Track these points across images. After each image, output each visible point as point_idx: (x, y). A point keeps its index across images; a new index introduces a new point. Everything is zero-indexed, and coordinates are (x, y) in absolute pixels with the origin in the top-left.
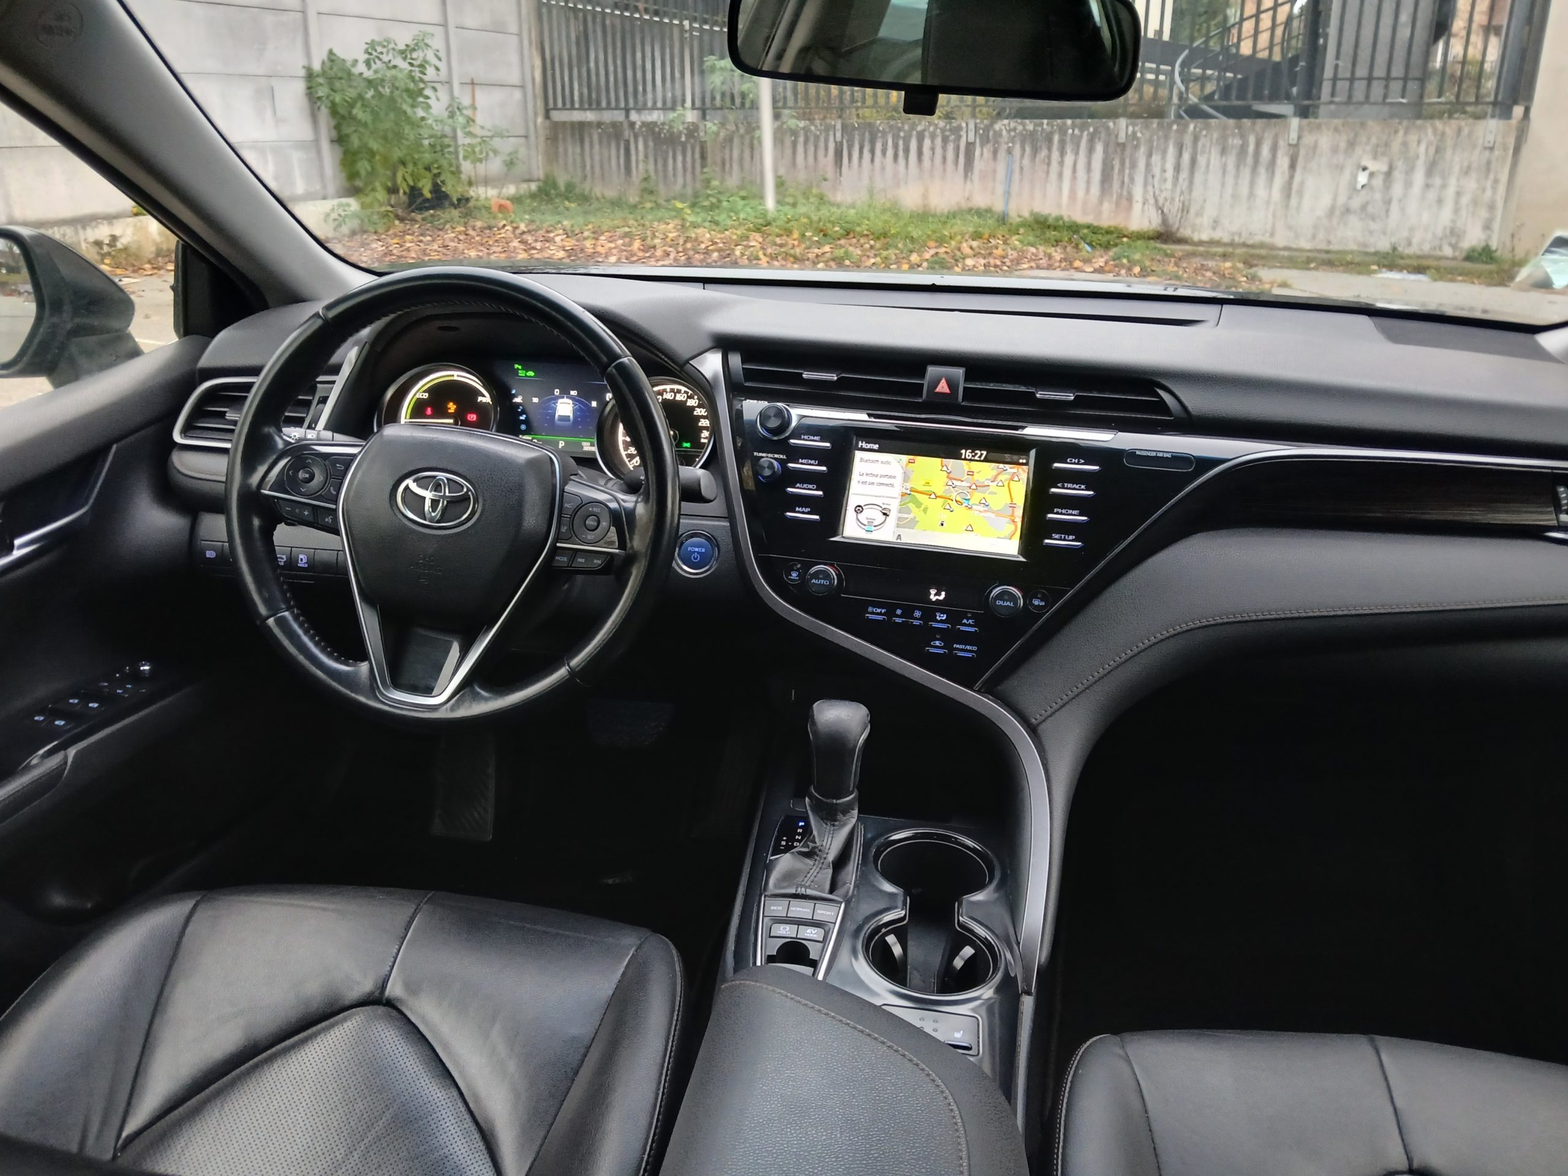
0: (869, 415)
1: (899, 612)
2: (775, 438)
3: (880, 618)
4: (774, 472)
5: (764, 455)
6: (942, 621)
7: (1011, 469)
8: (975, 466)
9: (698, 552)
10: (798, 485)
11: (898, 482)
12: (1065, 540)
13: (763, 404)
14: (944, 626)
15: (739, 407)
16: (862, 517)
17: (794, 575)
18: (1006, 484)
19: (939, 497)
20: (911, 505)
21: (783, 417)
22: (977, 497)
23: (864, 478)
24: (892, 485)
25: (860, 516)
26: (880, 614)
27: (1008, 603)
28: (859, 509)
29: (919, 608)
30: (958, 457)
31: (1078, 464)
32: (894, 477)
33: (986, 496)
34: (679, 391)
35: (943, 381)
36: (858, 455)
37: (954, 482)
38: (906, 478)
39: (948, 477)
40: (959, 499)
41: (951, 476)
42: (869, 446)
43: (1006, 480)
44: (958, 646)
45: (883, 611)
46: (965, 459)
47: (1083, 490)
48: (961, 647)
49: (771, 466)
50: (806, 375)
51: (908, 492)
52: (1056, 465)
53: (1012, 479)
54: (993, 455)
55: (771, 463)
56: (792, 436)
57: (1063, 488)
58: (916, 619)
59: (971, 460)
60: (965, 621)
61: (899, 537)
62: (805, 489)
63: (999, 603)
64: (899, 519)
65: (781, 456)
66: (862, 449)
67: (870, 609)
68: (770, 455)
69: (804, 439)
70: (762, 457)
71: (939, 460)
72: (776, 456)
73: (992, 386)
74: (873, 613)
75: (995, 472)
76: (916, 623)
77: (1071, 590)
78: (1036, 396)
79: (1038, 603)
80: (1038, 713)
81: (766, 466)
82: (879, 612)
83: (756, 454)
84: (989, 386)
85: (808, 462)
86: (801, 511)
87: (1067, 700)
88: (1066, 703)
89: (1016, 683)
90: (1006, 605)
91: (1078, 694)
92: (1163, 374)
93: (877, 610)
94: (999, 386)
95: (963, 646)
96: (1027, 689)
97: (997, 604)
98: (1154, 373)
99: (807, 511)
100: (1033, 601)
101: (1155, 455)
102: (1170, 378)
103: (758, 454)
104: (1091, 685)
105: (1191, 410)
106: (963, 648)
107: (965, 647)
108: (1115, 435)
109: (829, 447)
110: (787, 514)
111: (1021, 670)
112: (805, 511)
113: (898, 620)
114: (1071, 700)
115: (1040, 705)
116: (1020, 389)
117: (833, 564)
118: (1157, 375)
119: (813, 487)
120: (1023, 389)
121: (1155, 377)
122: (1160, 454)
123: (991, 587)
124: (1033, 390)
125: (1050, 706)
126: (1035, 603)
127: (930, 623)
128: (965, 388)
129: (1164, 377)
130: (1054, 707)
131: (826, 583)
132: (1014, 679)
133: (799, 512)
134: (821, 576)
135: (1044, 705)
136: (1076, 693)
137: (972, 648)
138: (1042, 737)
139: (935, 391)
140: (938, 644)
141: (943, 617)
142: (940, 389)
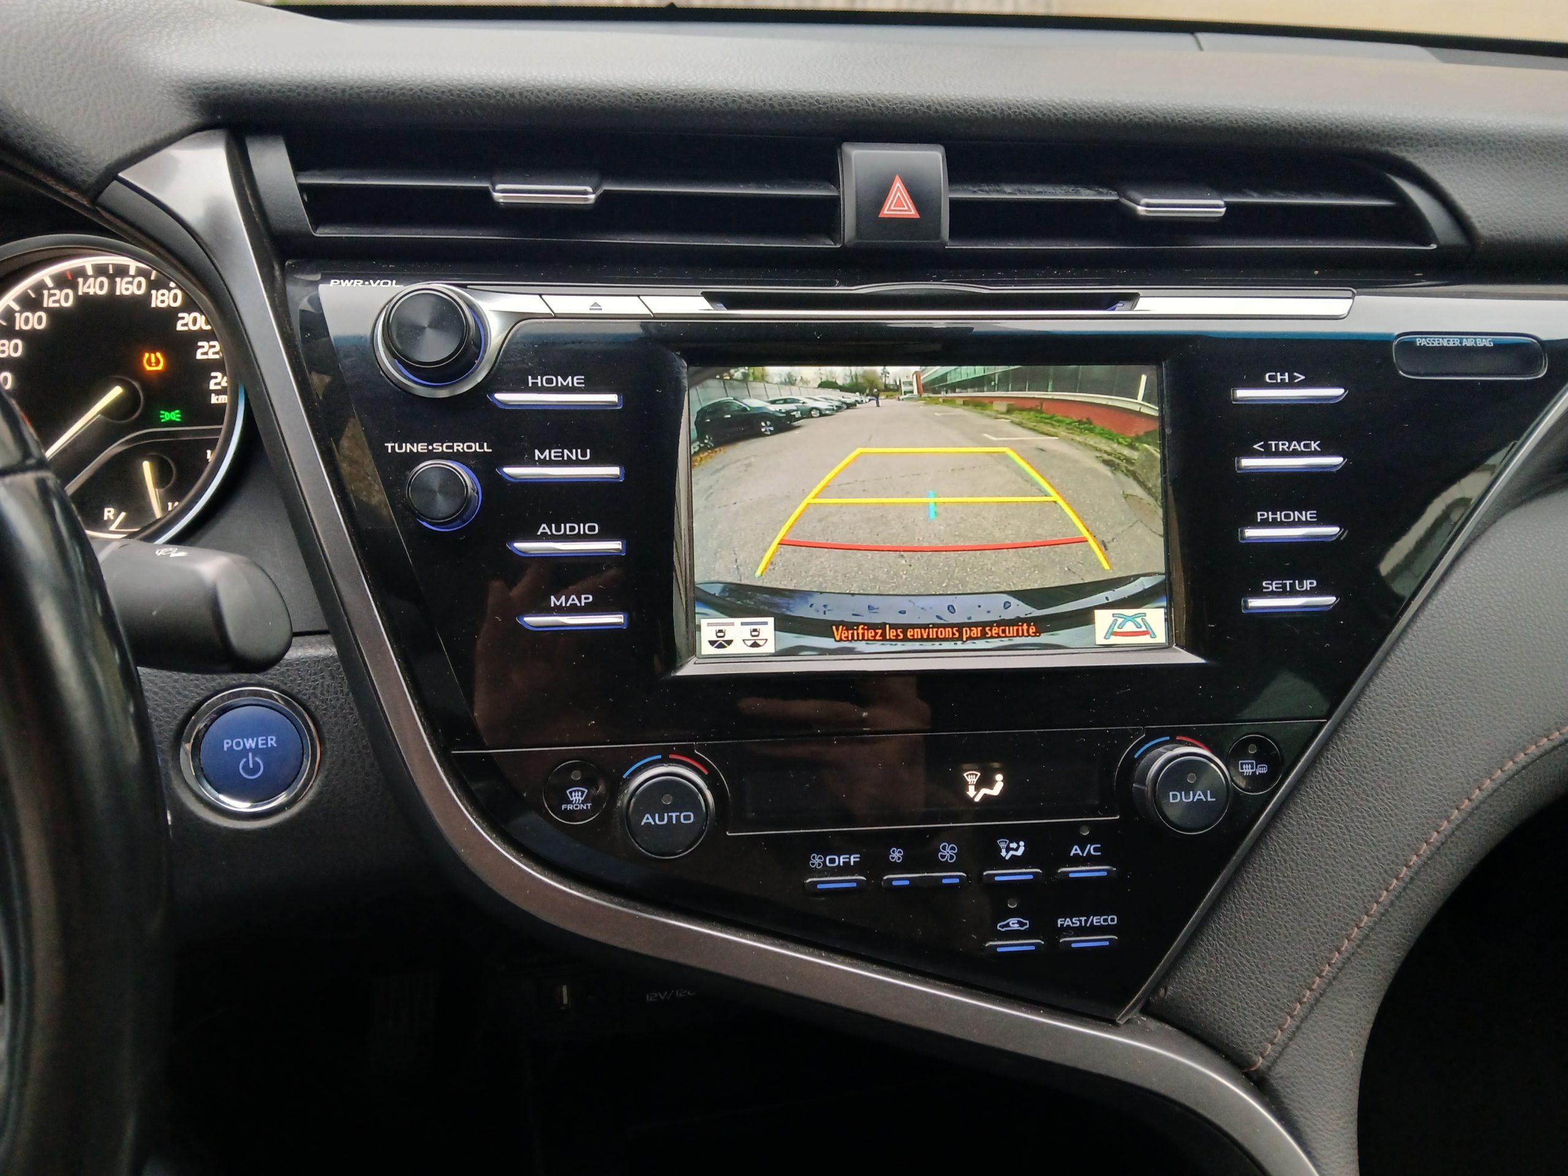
0: (711, 297)
1: (896, 855)
2: (445, 393)
3: (846, 882)
4: (464, 501)
5: (420, 448)
6: (1015, 862)
9: (256, 751)
10: (543, 528)
12: (1293, 593)
13: (388, 291)
14: (1025, 874)
15: (305, 305)
17: (577, 797)
21: (465, 329)
26: (846, 869)
27: (1199, 795)
29: (949, 836)
31: (1291, 385)
34: (122, 271)
35: (898, 185)
44: (1068, 922)
45: (853, 859)
47: (1314, 454)
48: (1076, 922)
49: (452, 483)
50: (505, 193)
52: (1241, 393)
55: (451, 475)
56: (498, 379)
57: (1268, 453)
58: (946, 867)
60: (1075, 850)
62: (565, 538)
63: (1177, 799)
65: (475, 447)
67: (816, 861)
68: (438, 447)
69: (536, 389)
70: (419, 458)
72: (458, 447)
73: (1009, 193)
74: (825, 871)
76: (951, 878)
77: (1327, 722)
78: (1133, 211)
79: (1252, 768)
80: (1267, 1039)
81: (435, 483)
82: (841, 864)
83: (393, 448)
84: (1005, 192)
85: (563, 456)
86: (566, 606)
87: (1323, 986)
88: (1321, 995)
89: (1203, 974)
90: (1195, 800)
91: (1344, 963)
92: (1411, 139)
93: (832, 861)
94: (1030, 193)
95: (1080, 921)
96: (1232, 983)
97: (1171, 801)
98: (1393, 137)
99: (583, 604)
100: (1242, 769)
101: (1457, 344)
102: (1425, 149)
103: (400, 448)
104: (1367, 937)
105: (1477, 225)
106: (1083, 924)
107: (1086, 921)
108: (1351, 300)
109: (616, 405)
110: (526, 619)
111: (1208, 939)
112: (579, 604)
113: (900, 879)
114: (1330, 984)
115: (1268, 1016)
116: (1079, 195)
117: (687, 752)
118: (1399, 141)
119: (592, 529)
120: (1088, 195)
121: (1394, 147)
122: (1469, 342)
123: (1136, 756)
124: (1112, 197)
125: (1289, 1014)
126: (1244, 770)
127: (985, 874)
128: (953, 203)
129: (1412, 146)
130: (1298, 1013)
131: (688, 818)
132: (1198, 964)
133: (561, 611)
134: (667, 800)
135: (1275, 1014)
136: (1340, 965)
137: (1105, 920)
138: (1286, 1098)
139: (880, 216)
140: (1016, 927)
141: (1016, 849)
142: (892, 208)
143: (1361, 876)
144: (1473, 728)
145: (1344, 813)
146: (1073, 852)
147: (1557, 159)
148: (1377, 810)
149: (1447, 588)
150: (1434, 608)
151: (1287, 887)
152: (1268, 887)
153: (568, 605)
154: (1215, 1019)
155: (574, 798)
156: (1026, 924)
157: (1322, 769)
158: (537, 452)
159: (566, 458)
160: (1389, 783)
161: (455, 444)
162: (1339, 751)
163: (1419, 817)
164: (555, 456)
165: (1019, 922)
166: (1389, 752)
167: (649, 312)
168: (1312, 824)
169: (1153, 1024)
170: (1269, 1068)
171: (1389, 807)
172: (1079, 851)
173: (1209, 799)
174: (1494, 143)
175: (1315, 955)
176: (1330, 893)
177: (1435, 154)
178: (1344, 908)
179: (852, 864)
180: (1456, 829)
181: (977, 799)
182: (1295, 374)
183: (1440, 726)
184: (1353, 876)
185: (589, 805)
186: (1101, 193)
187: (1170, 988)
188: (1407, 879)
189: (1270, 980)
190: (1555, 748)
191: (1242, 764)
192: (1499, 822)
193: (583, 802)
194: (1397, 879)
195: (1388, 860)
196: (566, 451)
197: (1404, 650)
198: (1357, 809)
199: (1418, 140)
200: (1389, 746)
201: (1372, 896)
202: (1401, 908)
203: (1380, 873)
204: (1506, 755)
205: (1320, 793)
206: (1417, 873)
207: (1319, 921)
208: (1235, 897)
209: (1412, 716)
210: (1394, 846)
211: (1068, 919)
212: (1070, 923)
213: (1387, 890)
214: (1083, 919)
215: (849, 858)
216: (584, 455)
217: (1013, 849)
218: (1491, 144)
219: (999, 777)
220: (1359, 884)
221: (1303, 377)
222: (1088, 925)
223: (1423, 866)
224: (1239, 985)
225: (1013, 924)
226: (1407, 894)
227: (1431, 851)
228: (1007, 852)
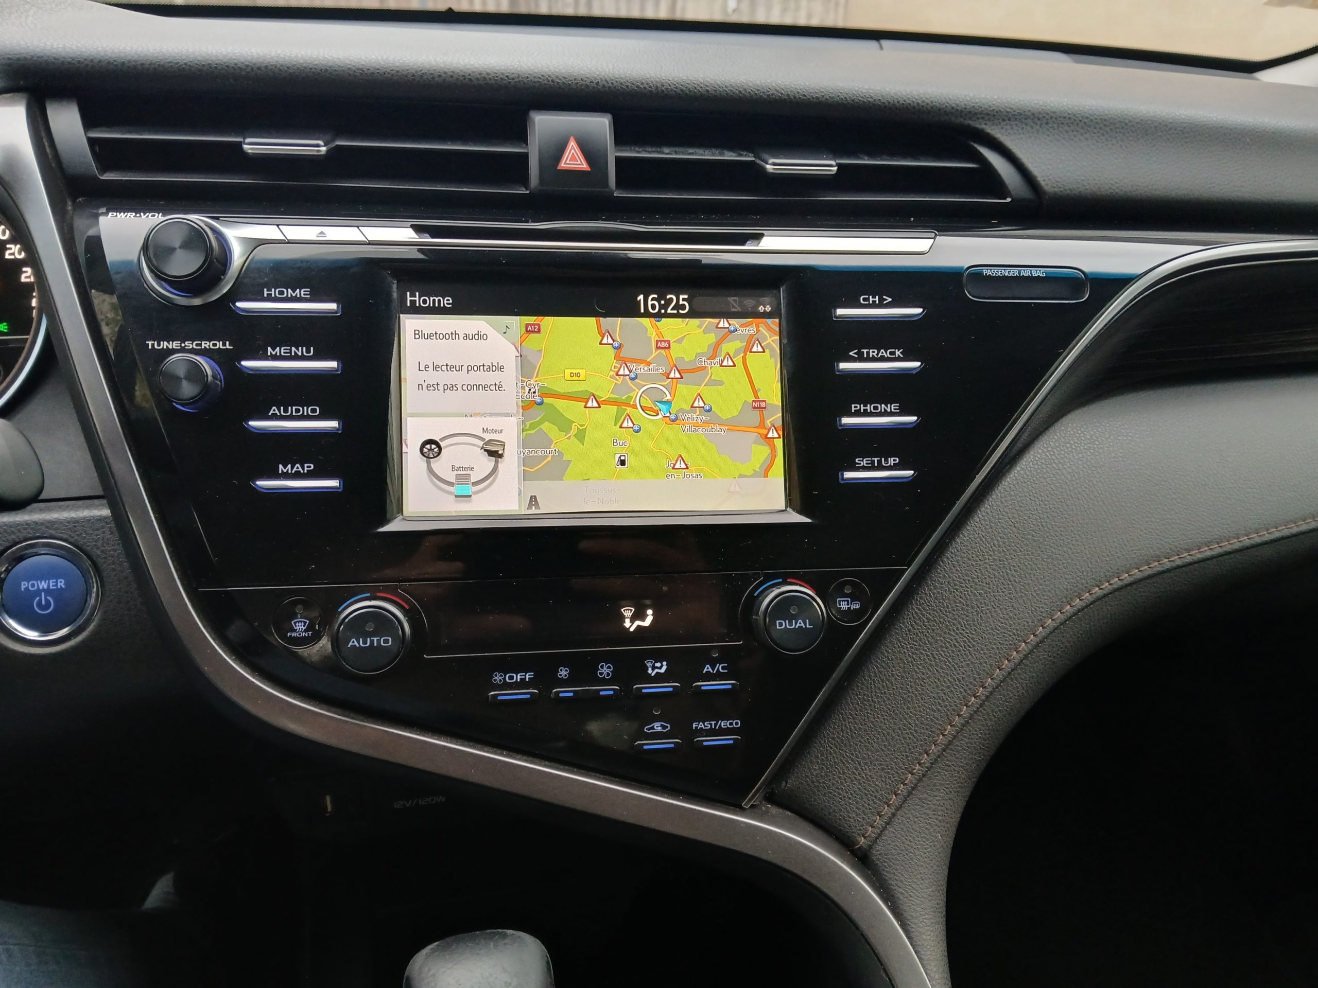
0: (418, 229)
1: (563, 673)
2: (197, 302)
3: (522, 694)
4: (206, 388)
5: (175, 345)
6: (659, 678)
7: (743, 328)
8: (671, 327)
9: (48, 591)
10: (274, 410)
11: (510, 376)
12: (880, 467)
13: (148, 221)
14: (667, 687)
15: (91, 232)
16: (441, 465)
17: (301, 627)
18: (738, 360)
19: (608, 402)
20: (549, 428)
21: (208, 250)
22: (685, 395)
23: (432, 377)
24: (499, 387)
25: (436, 465)
26: (522, 684)
27: (800, 623)
28: (431, 448)
29: (607, 658)
30: (632, 311)
31: (881, 305)
32: (501, 368)
33: (699, 390)
35: (572, 144)
36: (409, 324)
37: (633, 366)
38: (526, 366)
39: (617, 357)
40: (648, 403)
41: (624, 353)
42: (430, 301)
43: (737, 353)
44: (701, 725)
45: (528, 676)
46: (647, 314)
47: (898, 359)
48: (707, 726)
49: (195, 372)
50: (253, 145)
51: (538, 400)
52: (841, 312)
53: (748, 349)
54: (704, 301)
55: (196, 366)
56: (238, 292)
57: (861, 359)
58: (603, 682)
59: (659, 316)
60: (707, 668)
61: (533, 500)
62: (291, 418)
63: (782, 625)
64: (526, 461)
65: (220, 345)
66: (415, 310)
67: (498, 678)
68: (189, 345)
69: (270, 299)
70: (171, 352)
71: (592, 320)
72: (205, 344)
73: (668, 153)
74: (505, 686)
75: (712, 338)
76: (607, 691)
77: (907, 570)
78: (764, 169)
79: (848, 604)
80: (867, 823)
81: (181, 372)
82: (519, 680)
83: (153, 345)
84: (663, 153)
85: (291, 352)
86: (291, 473)
87: (915, 782)
88: (913, 789)
89: (816, 770)
90: (797, 627)
91: (932, 764)
92: (988, 114)
93: (511, 678)
94: (683, 153)
95: (711, 724)
96: (840, 778)
97: (778, 627)
98: (973, 113)
99: (306, 472)
100: (840, 605)
101: (1016, 274)
102: (1000, 123)
103: (159, 345)
104: (950, 743)
105: (1043, 183)
106: (713, 727)
107: (716, 725)
108: (933, 240)
109: (336, 313)
110: (258, 483)
111: (820, 742)
112: (302, 472)
113: (566, 692)
114: (920, 780)
115: (869, 805)
116: (724, 156)
117: (394, 591)
118: (979, 116)
119: (314, 411)
120: (730, 156)
121: (975, 121)
122: (1026, 273)
123: (755, 595)
124: (750, 158)
125: (886, 803)
126: (842, 606)
127: (635, 687)
128: (618, 160)
129: (989, 120)
130: (893, 803)
131: (386, 642)
132: (811, 761)
133: (287, 476)
134: (370, 628)
135: (875, 803)
136: (928, 765)
137: (731, 724)
138: (884, 870)
139: (558, 168)
140: (660, 729)
141: (660, 668)
142: (568, 162)
143: (945, 694)
144: (1037, 579)
145: (931, 644)
146: (706, 670)
147: (1107, 133)
148: (957, 642)
149: (1018, 469)
150: (1006, 484)
151: (884, 701)
152: (868, 701)
153: (293, 472)
154: (825, 806)
155: (298, 628)
156: (667, 727)
157: (913, 609)
158: (269, 349)
159: (293, 354)
160: (967, 621)
161: (203, 342)
162: (926, 594)
163: (993, 648)
164: (284, 353)
165: (662, 726)
166: (967, 596)
167: (365, 239)
168: (904, 652)
169: (774, 810)
170: (870, 847)
171: (968, 639)
172: (710, 669)
173: (808, 626)
174: (1056, 118)
175: (907, 756)
176: (919, 707)
177: (1008, 127)
178: (931, 719)
179: (527, 680)
180: (1024, 659)
181: (632, 629)
182: (884, 297)
183: (1010, 576)
184: (938, 693)
185: (310, 633)
186: (741, 155)
187: (790, 781)
188: (983, 698)
189: (870, 776)
190: (1105, 596)
191: (840, 601)
192: (1061, 654)
193: (305, 631)
194: (975, 698)
195: (966, 681)
196: (293, 349)
197: (980, 516)
198: (942, 641)
199: (994, 115)
200: (967, 591)
201: (954, 710)
202: (979, 720)
203: (961, 693)
204: (1064, 600)
205: (910, 628)
206: (991, 693)
207: (910, 729)
208: (842, 709)
209: (986, 568)
210: (972, 671)
211: (701, 723)
212: (703, 726)
213: (966, 705)
214: (713, 723)
215: (525, 675)
216: (308, 351)
217: (657, 668)
218: (1054, 119)
219: (650, 612)
220: (943, 701)
221: (890, 300)
222: (717, 728)
223: (997, 688)
224: (845, 779)
225: (658, 727)
226: (984, 710)
227: (1003, 675)
228: (653, 670)
